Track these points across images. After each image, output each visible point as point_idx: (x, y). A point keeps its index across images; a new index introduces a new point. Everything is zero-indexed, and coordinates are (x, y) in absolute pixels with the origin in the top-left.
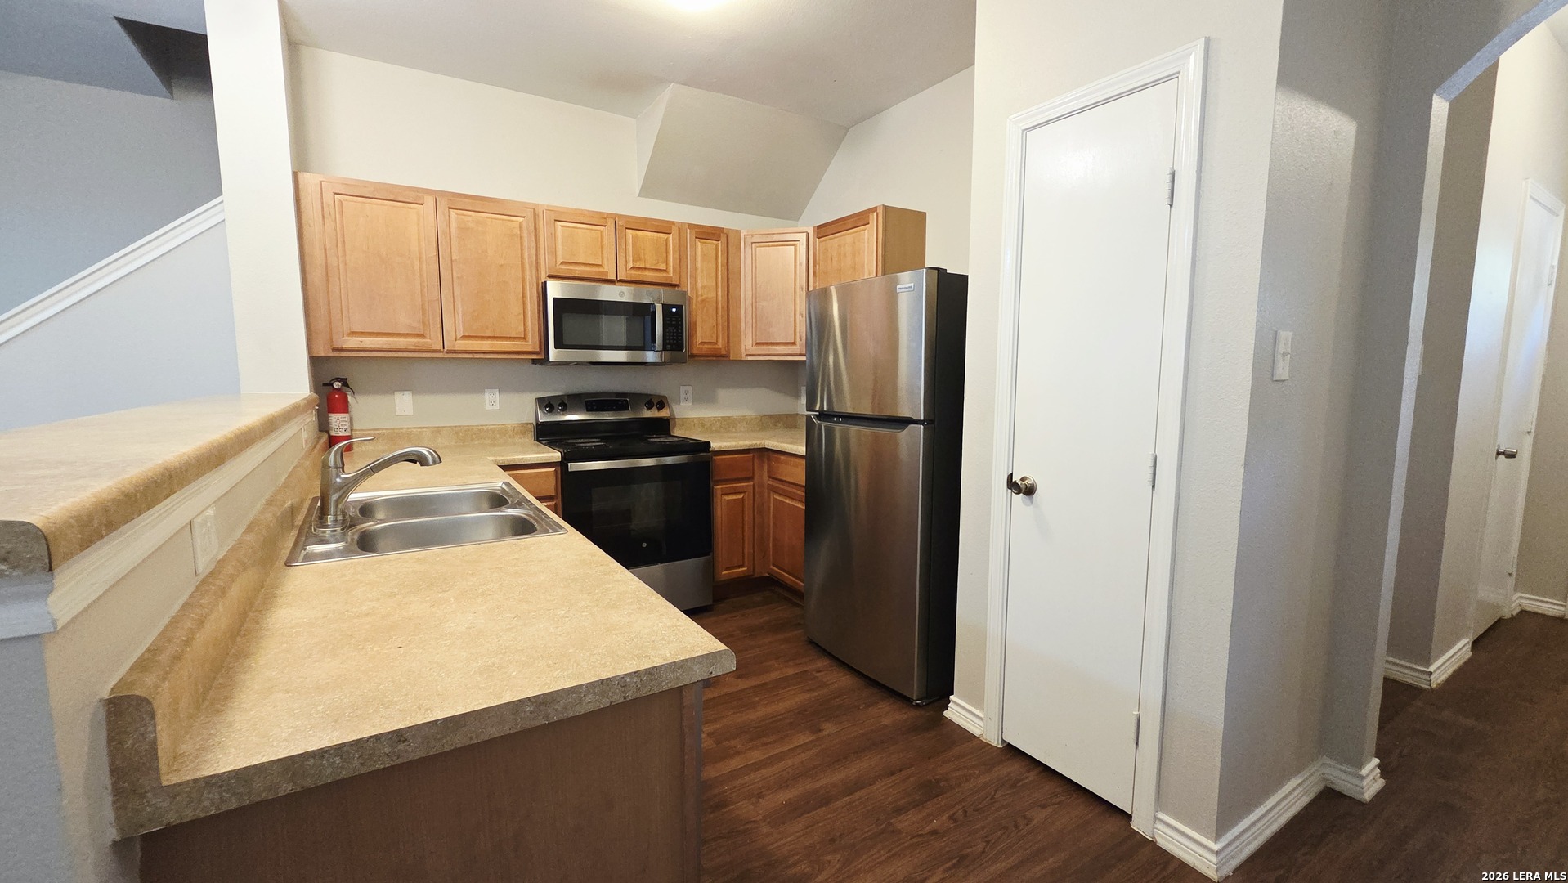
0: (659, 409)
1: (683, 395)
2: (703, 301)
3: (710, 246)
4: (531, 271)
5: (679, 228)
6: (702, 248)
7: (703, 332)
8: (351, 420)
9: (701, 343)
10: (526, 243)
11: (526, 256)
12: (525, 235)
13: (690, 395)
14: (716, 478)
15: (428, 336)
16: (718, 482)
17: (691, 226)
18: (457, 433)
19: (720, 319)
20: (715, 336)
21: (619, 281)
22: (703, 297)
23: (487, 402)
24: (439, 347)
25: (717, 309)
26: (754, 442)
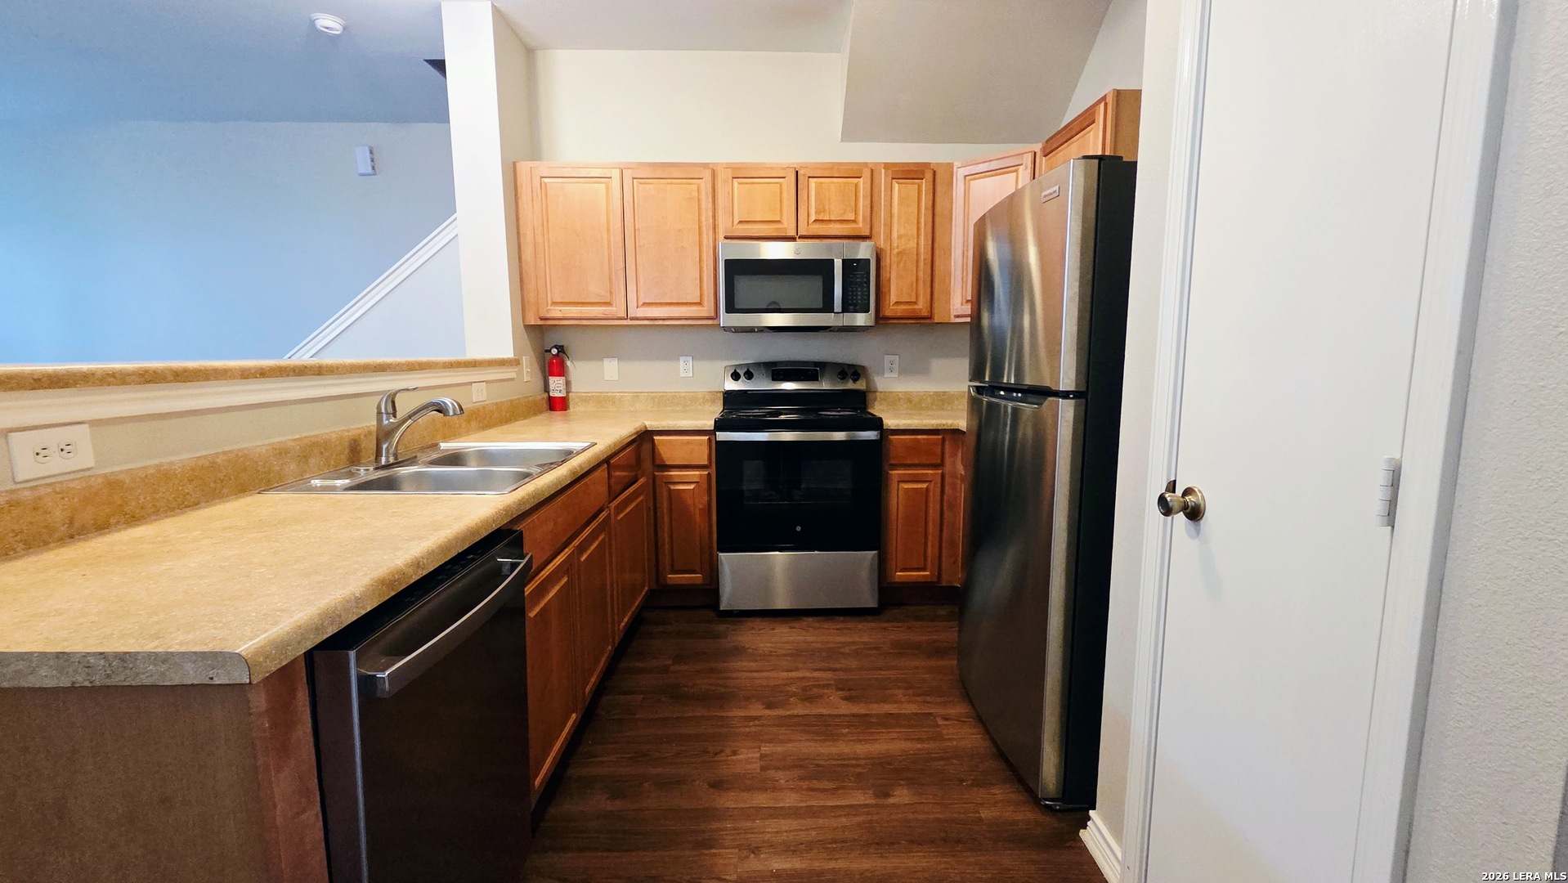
0: (855, 380)
1: (887, 365)
2: (899, 253)
3: (911, 187)
4: (707, 234)
5: (872, 171)
6: (899, 191)
7: (900, 291)
8: (568, 383)
9: (897, 303)
10: (703, 206)
11: (703, 218)
12: (703, 196)
13: (896, 366)
14: (893, 462)
15: (614, 305)
16: (895, 467)
17: (887, 166)
18: (653, 398)
19: (921, 274)
20: (914, 295)
21: (802, 237)
22: (901, 249)
23: (682, 369)
24: (623, 314)
25: (917, 261)
26: (944, 422)
